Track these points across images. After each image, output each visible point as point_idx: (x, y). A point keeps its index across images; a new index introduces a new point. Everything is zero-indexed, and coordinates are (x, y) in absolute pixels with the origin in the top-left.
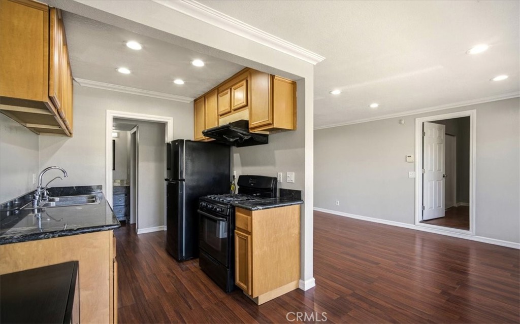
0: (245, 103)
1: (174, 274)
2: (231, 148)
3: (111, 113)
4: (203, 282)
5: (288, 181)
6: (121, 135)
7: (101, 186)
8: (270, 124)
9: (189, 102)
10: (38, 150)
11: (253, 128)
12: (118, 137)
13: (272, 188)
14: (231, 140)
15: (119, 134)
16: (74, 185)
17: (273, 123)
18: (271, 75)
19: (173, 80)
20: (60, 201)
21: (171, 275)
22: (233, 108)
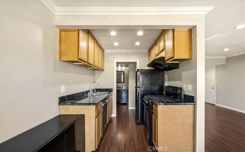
0: (163, 48)
1: (133, 129)
2: (164, 72)
3: (116, 61)
4: (142, 136)
5: (188, 90)
6: (126, 69)
7: (112, 89)
8: (172, 57)
9: (146, 52)
10: (95, 76)
11: (167, 61)
12: (125, 70)
13: (178, 93)
14: (161, 67)
15: (125, 68)
16: (104, 88)
17: (174, 57)
18: (172, 29)
19: (135, 43)
20: (99, 93)
21: (131, 129)
22: (160, 51)
